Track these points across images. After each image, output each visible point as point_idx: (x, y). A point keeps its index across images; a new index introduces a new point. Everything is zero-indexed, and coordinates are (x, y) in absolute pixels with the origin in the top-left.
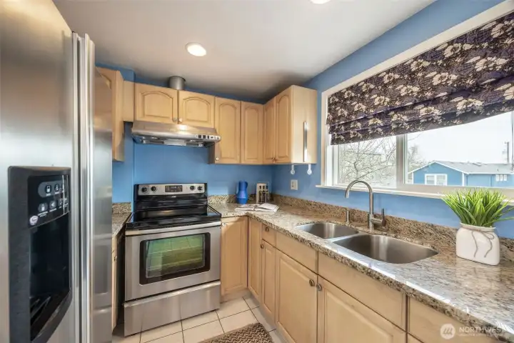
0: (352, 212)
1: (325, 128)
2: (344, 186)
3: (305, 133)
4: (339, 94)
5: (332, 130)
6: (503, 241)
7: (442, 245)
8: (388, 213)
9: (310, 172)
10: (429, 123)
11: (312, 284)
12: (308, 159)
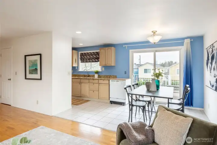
0: (84, 75)
1: (79, 59)
2: (83, 71)
3: (76, 60)
4: (82, 53)
5: (81, 60)
6: (98, 75)
7: (94, 76)
8: (90, 74)
9: (76, 68)
10: (94, 62)
11: (79, 84)
12: (76, 66)
